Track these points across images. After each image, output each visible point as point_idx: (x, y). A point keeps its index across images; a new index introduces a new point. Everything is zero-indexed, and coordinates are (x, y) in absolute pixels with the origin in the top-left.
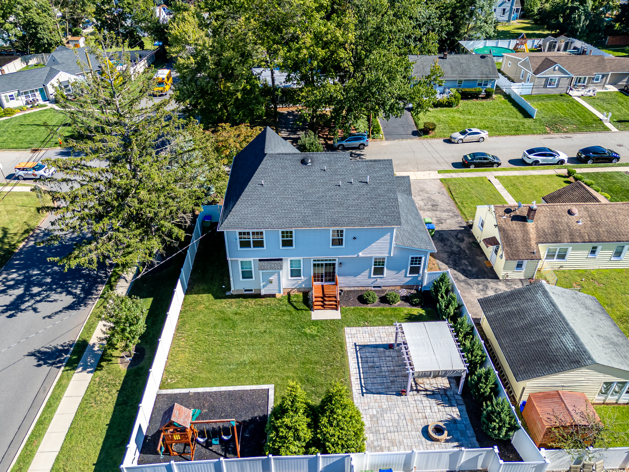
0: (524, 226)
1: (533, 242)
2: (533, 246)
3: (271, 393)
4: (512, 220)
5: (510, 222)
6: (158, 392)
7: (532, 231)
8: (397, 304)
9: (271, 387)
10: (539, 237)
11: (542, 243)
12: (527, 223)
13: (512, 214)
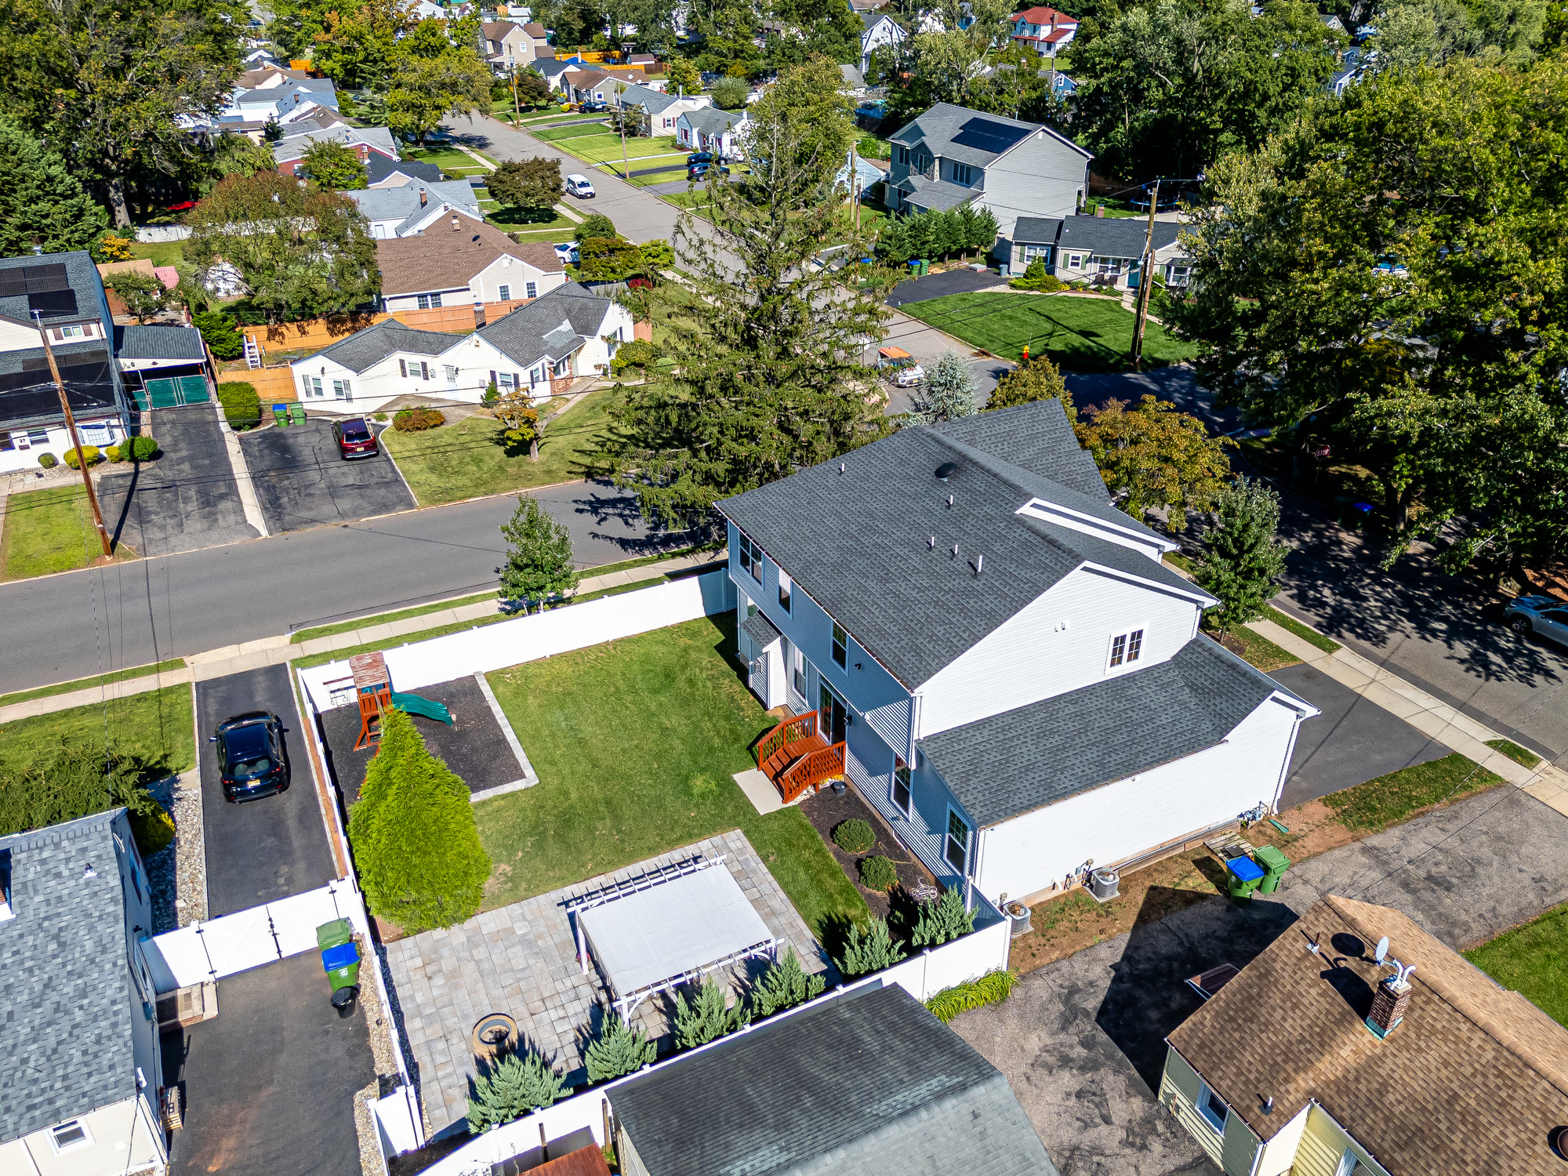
0: (1341, 1021)
1: (1305, 1082)
2: (1291, 1087)
3: (518, 785)
4: (1324, 975)
5: (1313, 975)
6: (478, 673)
7: (1345, 1052)
8: (869, 890)
9: (531, 778)
10: (1342, 1086)
11: (1330, 1111)
12: (1359, 1025)
13: (1351, 963)
